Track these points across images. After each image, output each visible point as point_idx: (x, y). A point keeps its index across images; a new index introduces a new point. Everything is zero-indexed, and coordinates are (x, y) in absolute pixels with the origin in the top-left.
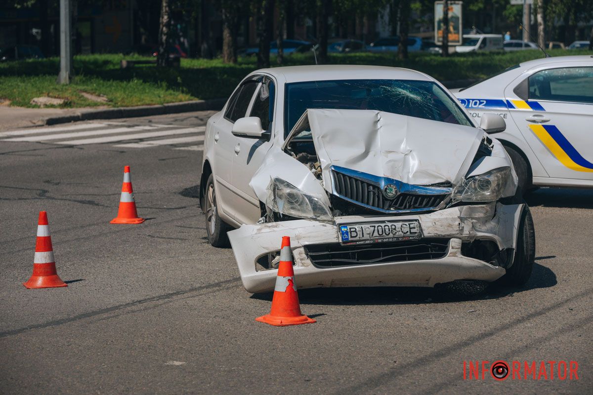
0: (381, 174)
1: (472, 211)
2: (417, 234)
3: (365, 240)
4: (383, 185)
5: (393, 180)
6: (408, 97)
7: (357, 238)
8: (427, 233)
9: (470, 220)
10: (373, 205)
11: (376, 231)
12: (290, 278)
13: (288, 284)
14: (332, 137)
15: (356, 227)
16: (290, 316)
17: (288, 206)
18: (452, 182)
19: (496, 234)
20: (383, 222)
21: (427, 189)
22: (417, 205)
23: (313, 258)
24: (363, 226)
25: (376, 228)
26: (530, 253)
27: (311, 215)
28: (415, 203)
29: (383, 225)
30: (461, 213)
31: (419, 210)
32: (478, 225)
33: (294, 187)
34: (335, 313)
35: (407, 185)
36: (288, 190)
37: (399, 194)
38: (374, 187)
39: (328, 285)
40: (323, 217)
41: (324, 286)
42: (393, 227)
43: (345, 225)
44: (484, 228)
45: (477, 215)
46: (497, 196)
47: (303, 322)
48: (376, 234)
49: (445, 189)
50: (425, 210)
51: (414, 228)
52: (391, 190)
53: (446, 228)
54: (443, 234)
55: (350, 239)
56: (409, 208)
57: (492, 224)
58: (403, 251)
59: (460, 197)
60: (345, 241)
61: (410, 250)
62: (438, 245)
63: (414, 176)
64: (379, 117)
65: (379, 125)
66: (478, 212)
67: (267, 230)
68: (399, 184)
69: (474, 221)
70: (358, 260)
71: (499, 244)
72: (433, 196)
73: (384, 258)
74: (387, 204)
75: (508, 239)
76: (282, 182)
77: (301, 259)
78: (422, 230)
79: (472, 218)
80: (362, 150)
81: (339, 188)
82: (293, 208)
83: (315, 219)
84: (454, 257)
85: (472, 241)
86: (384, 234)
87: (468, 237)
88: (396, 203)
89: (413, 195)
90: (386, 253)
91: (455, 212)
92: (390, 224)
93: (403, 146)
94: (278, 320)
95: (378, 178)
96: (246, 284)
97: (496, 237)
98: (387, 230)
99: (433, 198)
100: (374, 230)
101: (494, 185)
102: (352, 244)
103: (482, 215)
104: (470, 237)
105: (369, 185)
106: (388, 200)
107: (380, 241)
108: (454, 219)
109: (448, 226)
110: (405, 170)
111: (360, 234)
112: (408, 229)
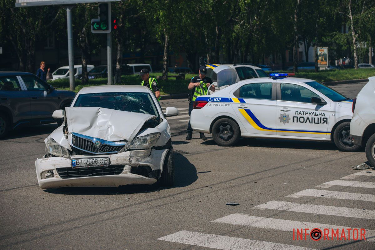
0: (94, 136)
1: (138, 152)
2: (107, 164)
3: (83, 166)
4: (94, 141)
5: (100, 139)
7: (79, 165)
8: (112, 163)
9: (136, 157)
10: (89, 150)
11: (88, 162)
14: (75, 120)
15: (79, 160)
17: (53, 151)
18: (127, 140)
19: (150, 163)
20: (92, 158)
21: (115, 143)
23: (60, 174)
24: (82, 160)
25: (88, 161)
26: (171, 171)
27: (61, 155)
28: (109, 149)
29: (92, 159)
30: (131, 154)
31: (110, 152)
32: (140, 159)
33: (56, 142)
35: (106, 141)
36: (53, 144)
37: (101, 145)
38: (91, 142)
40: (65, 156)
41: (61, 187)
42: (96, 160)
43: (75, 159)
44: (143, 160)
45: (140, 155)
46: (151, 146)
48: (88, 163)
49: (123, 143)
50: (113, 152)
51: (106, 161)
52: (98, 143)
53: (122, 161)
54: (121, 163)
55: (76, 166)
56: (106, 152)
57: (149, 158)
58: (101, 171)
59: (131, 147)
60: (74, 166)
61: (104, 171)
62: (119, 168)
63: (110, 137)
64: (99, 110)
65: (99, 114)
66: (140, 153)
67: (44, 161)
68: (103, 141)
69: (138, 157)
70: (80, 175)
71: (152, 168)
73: (92, 174)
74: (96, 149)
75: (158, 165)
76: (53, 140)
77: (56, 175)
78: (110, 161)
80: (88, 125)
81: (74, 142)
82: (55, 152)
83: (62, 157)
84: (126, 174)
85: (138, 166)
86: (92, 163)
87: (134, 165)
88: (100, 150)
89: (109, 146)
90: (93, 172)
91: (128, 153)
92: (95, 159)
93: (107, 124)
95: (93, 138)
97: (150, 165)
98: (93, 162)
99: (118, 147)
100: (87, 162)
101: (149, 141)
102: (77, 168)
103: (142, 155)
105: (88, 141)
107: (90, 166)
108: (127, 157)
109: (124, 160)
110: (107, 135)
111: (81, 164)
112: (103, 162)
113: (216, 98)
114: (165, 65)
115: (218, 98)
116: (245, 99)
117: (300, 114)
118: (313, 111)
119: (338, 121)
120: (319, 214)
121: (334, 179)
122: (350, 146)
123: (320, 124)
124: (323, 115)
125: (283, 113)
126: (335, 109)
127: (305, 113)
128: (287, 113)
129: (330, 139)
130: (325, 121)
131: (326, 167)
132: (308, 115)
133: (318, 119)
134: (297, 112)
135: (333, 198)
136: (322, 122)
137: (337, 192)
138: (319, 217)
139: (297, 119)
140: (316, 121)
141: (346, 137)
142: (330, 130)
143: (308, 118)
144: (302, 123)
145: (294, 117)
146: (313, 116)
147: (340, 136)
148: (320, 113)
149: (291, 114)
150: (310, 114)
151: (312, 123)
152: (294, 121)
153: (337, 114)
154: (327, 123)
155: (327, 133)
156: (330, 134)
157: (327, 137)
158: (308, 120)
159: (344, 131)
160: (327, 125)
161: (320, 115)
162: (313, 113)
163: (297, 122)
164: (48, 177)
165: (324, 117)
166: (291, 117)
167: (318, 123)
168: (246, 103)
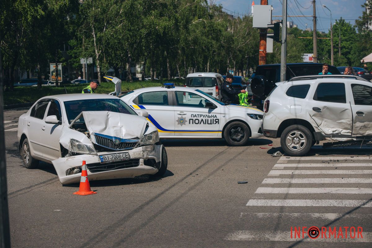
0: (112, 136)
1: (147, 148)
2: (128, 158)
3: (110, 161)
4: (114, 140)
5: (117, 137)
6: (112, 105)
7: (106, 160)
8: (132, 157)
10: (111, 147)
12: (87, 177)
13: (86, 179)
14: (93, 122)
15: (106, 156)
16: (88, 191)
17: (77, 149)
18: (139, 137)
19: (155, 156)
20: (116, 154)
21: (130, 140)
22: (127, 146)
23: (90, 169)
24: (108, 156)
25: (113, 156)
26: (166, 163)
27: (88, 152)
28: (126, 146)
29: (116, 155)
30: (143, 149)
31: (128, 149)
32: (149, 153)
33: (80, 142)
34: (101, 190)
35: (122, 139)
36: (77, 143)
37: (120, 143)
38: (111, 140)
39: (95, 179)
40: (93, 153)
41: (93, 180)
42: (120, 155)
43: (102, 155)
44: (151, 154)
46: (155, 142)
47: (92, 194)
48: (113, 158)
49: (136, 140)
50: (130, 148)
51: (127, 155)
52: (117, 141)
54: (137, 157)
55: (104, 161)
56: (124, 148)
57: (153, 153)
58: (123, 164)
59: (142, 143)
60: (102, 162)
61: (126, 164)
62: (135, 162)
63: (124, 136)
64: (108, 114)
65: (109, 117)
67: (71, 159)
68: (120, 139)
70: (107, 169)
71: (156, 160)
72: (132, 143)
73: (117, 167)
74: (116, 147)
75: (159, 158)
76: (74, 140)
78: (129, 155)
79: (147, 151)
80: (104, 126)
81: (97, 141)
82: (79, 150)
83: (90, 154)
84: (142, 166)
88: (119, 147)
89: (125, 143)
90: (117, 166)
91: (140, 149)
92: (118, 154)
93: (119, 124)
94: (83, 193)
96: (62, 181)
97: (155, 158)
98: (117, 157)
99: (132, 144)
101: (153, 138)
102: (105, 163)
103: (150, 149)
104: (146, 158)
105: (109, 140)
106: (116, 145)
107: (115, 161)
108: (141, 151)
109: (139, 154)
110: (121, 134)
111: (107, 159)
112: (125, 156)
116: (144, 106)
117: (195, 117)
118: (206, 114)
119: (228, 121)
122: (238, 142)
123: (213, 125)
124: (215, 117)
125: (180, 116)
126: (225, 111)
127: (199, 116)
128: (184, 116)
129: (221, 137)
130: (217, 122)
132: (202, 117)
133: (211, 120)
134: (192, 115)
136: (215, 122)
139: (192, 121)
140: (209, 122)
141: (234, 134)
142: (221, 129)
143: (202, 120)
144: (197, 125)
145: (190, 119)
146: (207, 118)
147: (230, 133)
149: (188, 117)
150: (204, 117)
151: (206, 124)
152: (190, 123)
153: (227, 116)
154: (218, 123)
155: (219, 132)
156: (221, 132)
157: (219, 135)
158: (202, 122)
159: (233, 129)
160: (219, 125)
161: (213, 117)
162: (207, 115)
163: (193, 123)
164: (76, 173)
165: (216, 118)
166: (187, 120)
167: (211, 124)
168: (147, 109)
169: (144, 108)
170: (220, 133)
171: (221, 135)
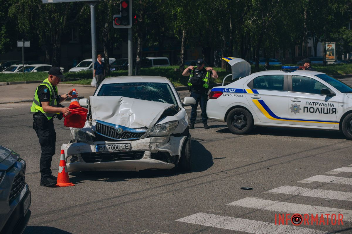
0: (117, 123)
1: (157, 139)
2: (129, 149)
3: (106, 151)
4: (117, 128)
5: (122, 126)
6: (151, 90)
7: (102, 151)
8: (133, 149)
9: (156, 143)
10: (111, 137)
11: (111, 148)
12: (63, 167)
13: (62, 169)
14: (99, 108)
15: (102, 146)
18: (148, 127)
19: (169, 149)
23: (84, 158)
25: (111, 147)
26: (188, 157)
27: (85, 140)
28: (130, 136)
29: (114, 145)
30: (151, 140)
31: (131, 139)
32: (160, 146)
35: (128, 128)
37: (123, 132)
38: (113, 129)
40: (90, 142)
42: (118, 146)
44: (162, 147)
45: (159, 141)
49: (144, 130)
50: (134, 139)
51: (128, 146)
52: (120, 130)
53: (143, 147)
54: (141, 149)
55: (99, 151)
56: (127, 138)
57: (167, 145)
58: (122, 156)
59: (151, 134)
60: (97, 152)
61: (126, 156)
62: (140, 154)
63: (132, 125)
64: (122, 99)
65: (121, 102)
66: (159, 140)
68: (124, 128)
69: (158, 144)
71: (170, 153)
73: (114, 159)
74: (118, 136)
75: (176, 152)
77: (80, 159)
78: (131, 147)
79: (157, 143)
80: (111, 113)
83: (87, 142)
84: (146, 159)
85: (157, 152)
88: (122, 136)
89: (130, 133)
90: (115, 157)
91: (148, 140)
95: (115, 125)
97: (169, 151)
98: (115, 148)
99: (138, 134)
101: (168, 129)
102: (100, 153)
103: (161, 141)
104: (155, 150)
105: (111, 128)
106: (119, 134)
107: (112, 152)
108: (147, 143)
110: (128, 122)
111: (103, 149)
112: (125, 147)
113: (231, 89)
114: (182, 58)
115: (233, 89)
116: (258, 91)
117: (310, 105)
119: (346, 111)
120: (329, 199)
121: (343, 166)
123: (329, 114)
124: (332, 106)
125: (294, 103)
126: (343, 100)
127: (315, 104)
128: (298, 104)
129: (338, 129)
130: (334, 112)
131: (335, 154)
132: (318, 106)
133: (327, 109)
134: (307, 103)
135: (342, 183)
136: (331, 112)
137: (346, 178)
138: (329, 201)
139: (307, 109)
140: (326, 111)
142: (339, 120)
143: (318, 109)
144: (312, 113)
145: (304, 107)
146: (323, 107)
147: (348, 126)
148: (329, 104)
149: (302, 104)
150: (320, 105)
151: (321, 113)
152: (304, 111)
153: (345, 105)
154: (335, 113)
155: (336, 123)
156: (339, 123)
157: (335, 127)
158: (318, 111)
159: (351, 121)
160: (336, 115)
161: (329, 106)
162: (323, 103)
163: (307, 112)
164: (73, 161)
165: (333, 107)
166: (302, 107)
167: (327, 113)
168: (259, 94)
169: (257, 93)
170: (337, 125)
171: (338, 127)
